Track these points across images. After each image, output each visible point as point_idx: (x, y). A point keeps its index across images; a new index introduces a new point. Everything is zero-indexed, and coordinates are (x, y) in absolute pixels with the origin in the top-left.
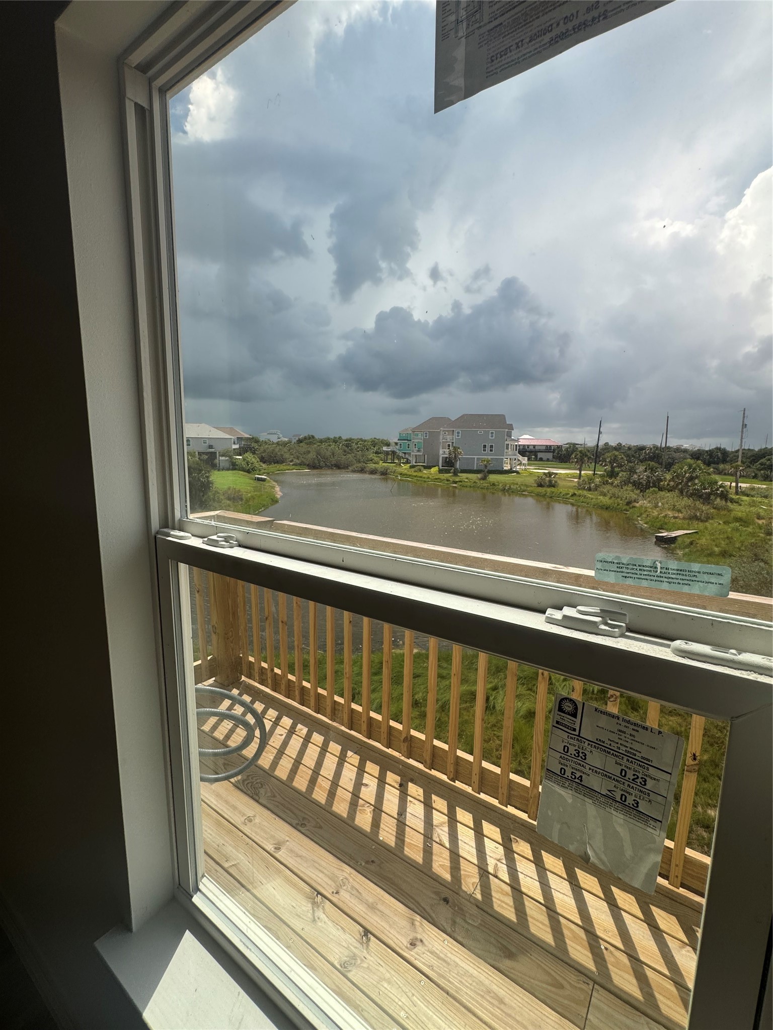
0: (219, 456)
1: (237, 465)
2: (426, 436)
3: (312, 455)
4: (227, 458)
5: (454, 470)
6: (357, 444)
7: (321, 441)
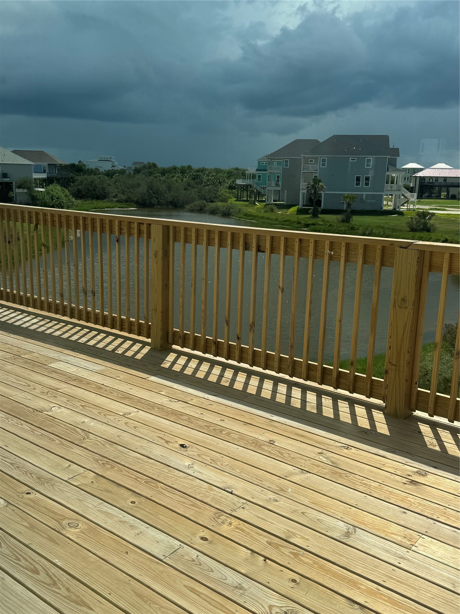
0: (16, 188)
1: (38, 200)
2: (286, 165)
3: (143, 189)
4: (25, 191)
5: (314, 210)
6: (208, 175)
7: (164, 172)
